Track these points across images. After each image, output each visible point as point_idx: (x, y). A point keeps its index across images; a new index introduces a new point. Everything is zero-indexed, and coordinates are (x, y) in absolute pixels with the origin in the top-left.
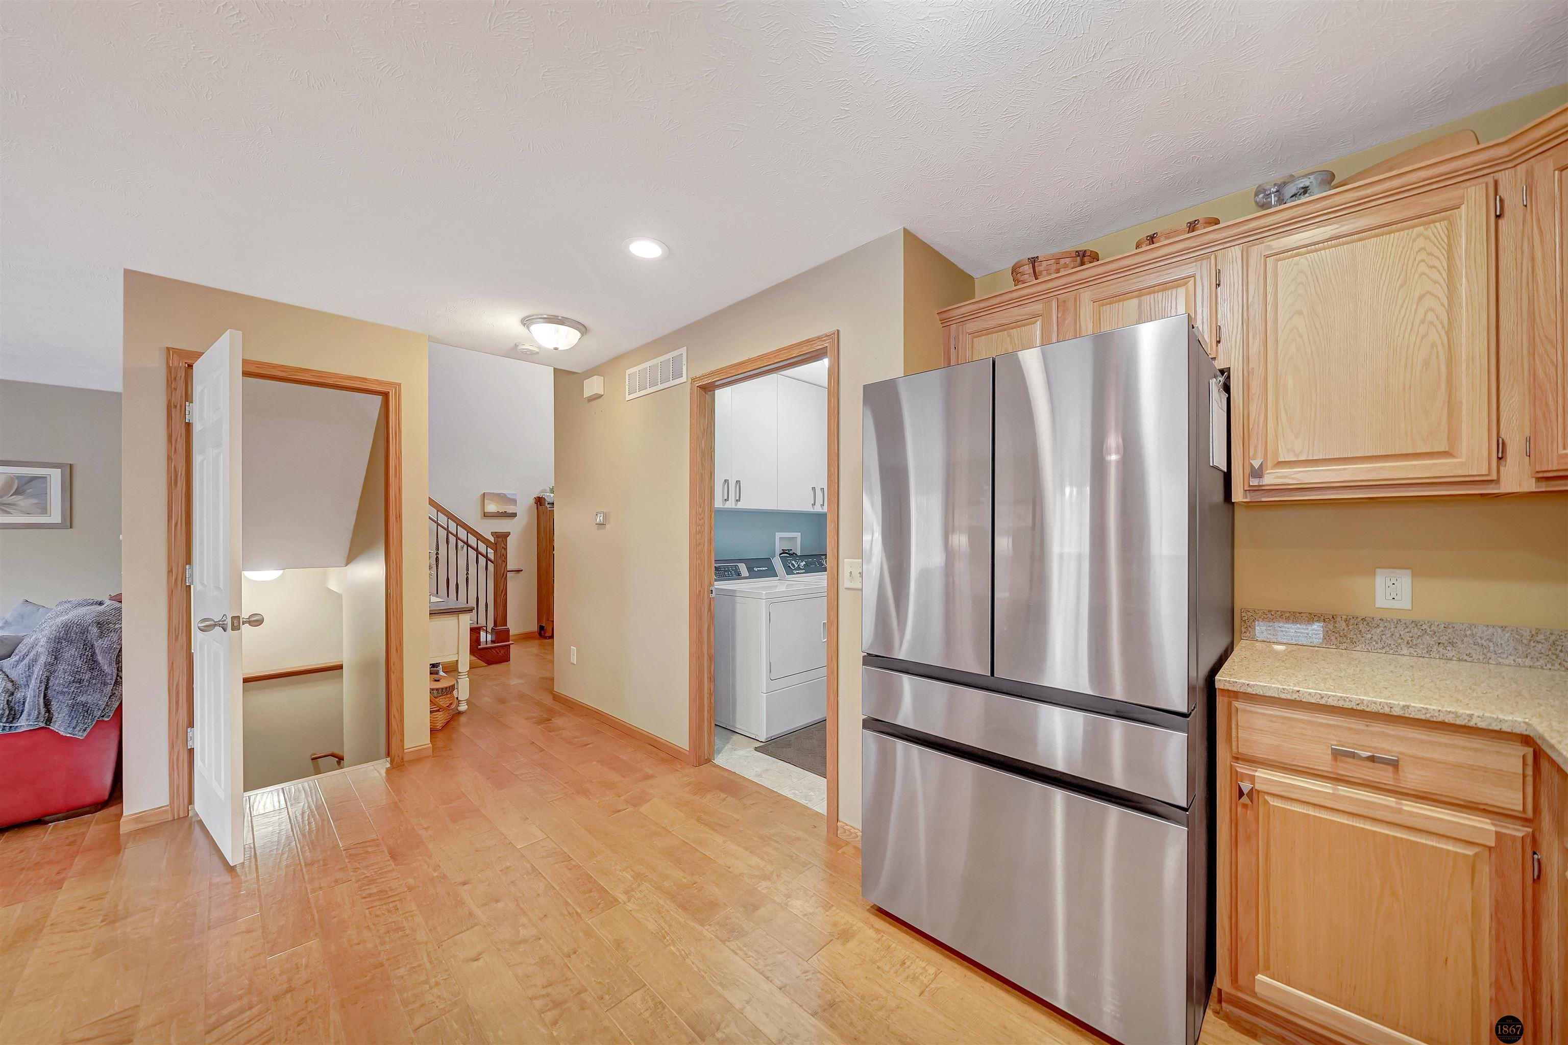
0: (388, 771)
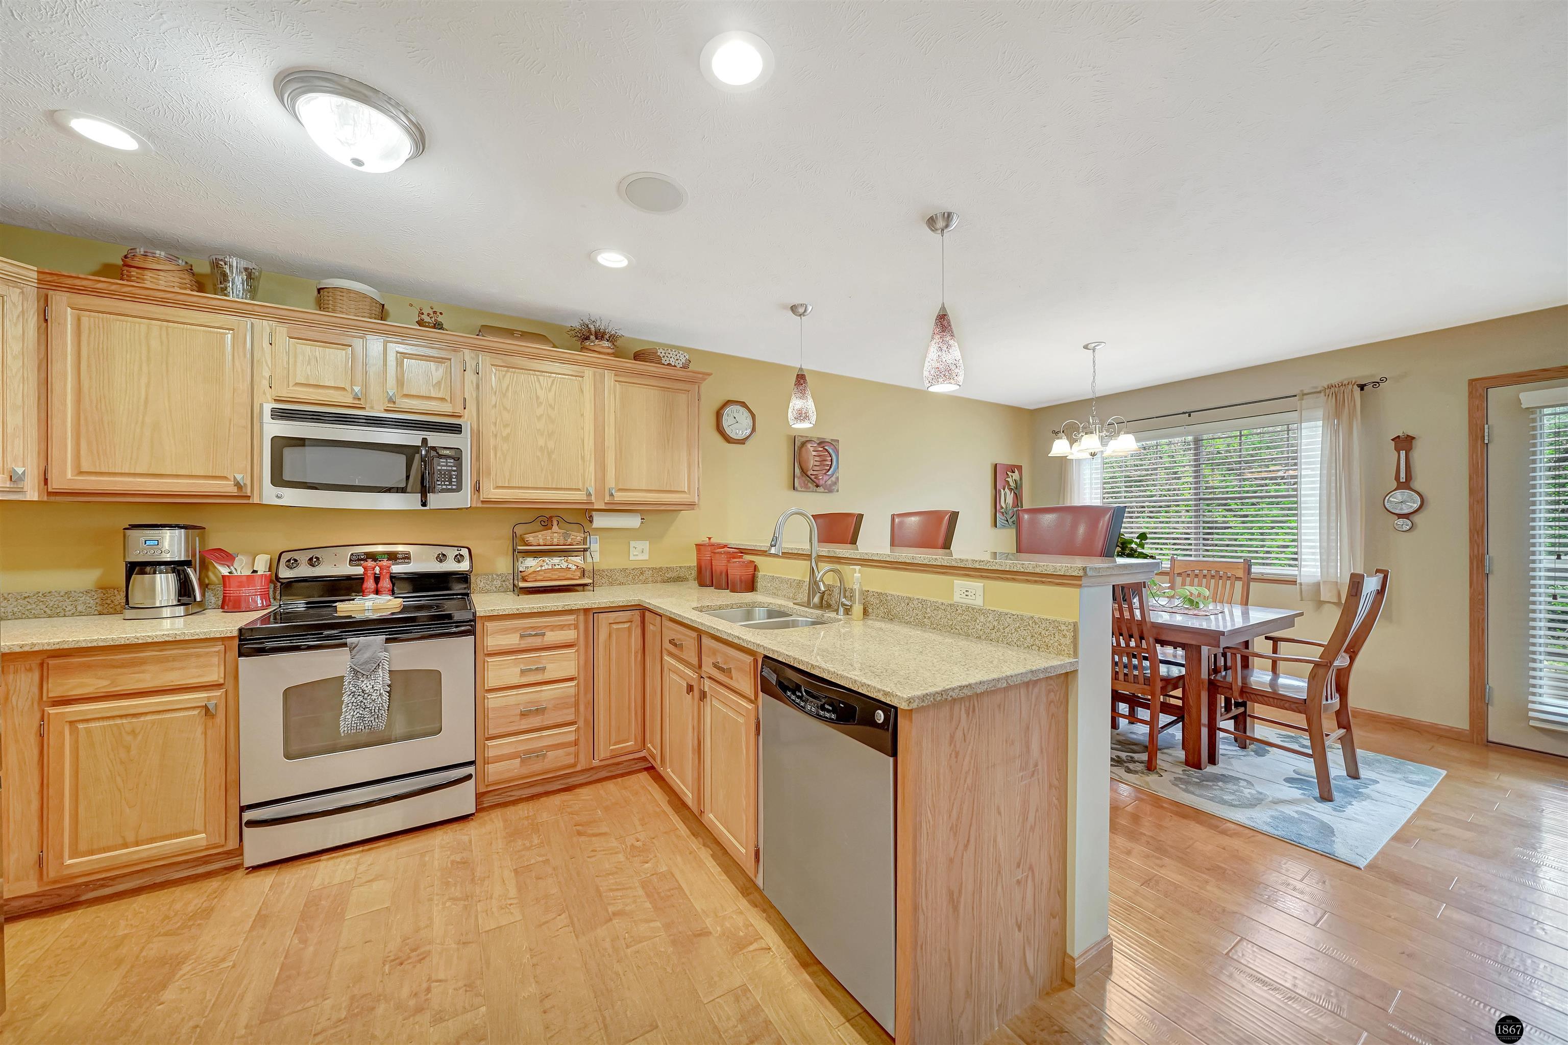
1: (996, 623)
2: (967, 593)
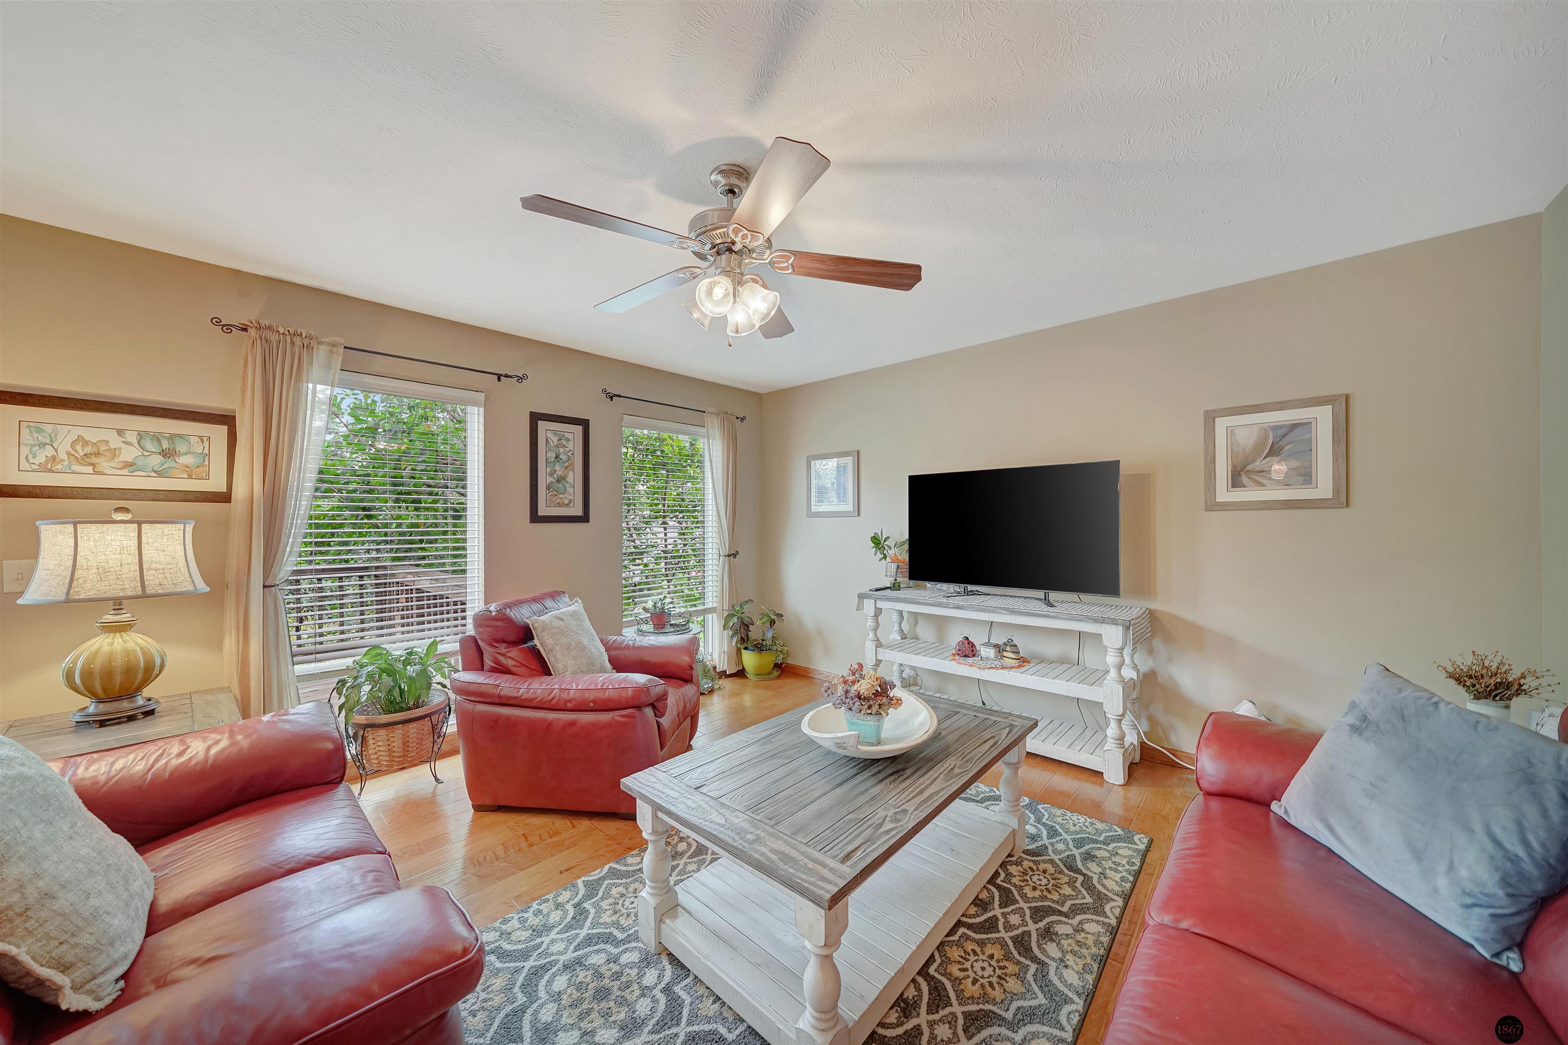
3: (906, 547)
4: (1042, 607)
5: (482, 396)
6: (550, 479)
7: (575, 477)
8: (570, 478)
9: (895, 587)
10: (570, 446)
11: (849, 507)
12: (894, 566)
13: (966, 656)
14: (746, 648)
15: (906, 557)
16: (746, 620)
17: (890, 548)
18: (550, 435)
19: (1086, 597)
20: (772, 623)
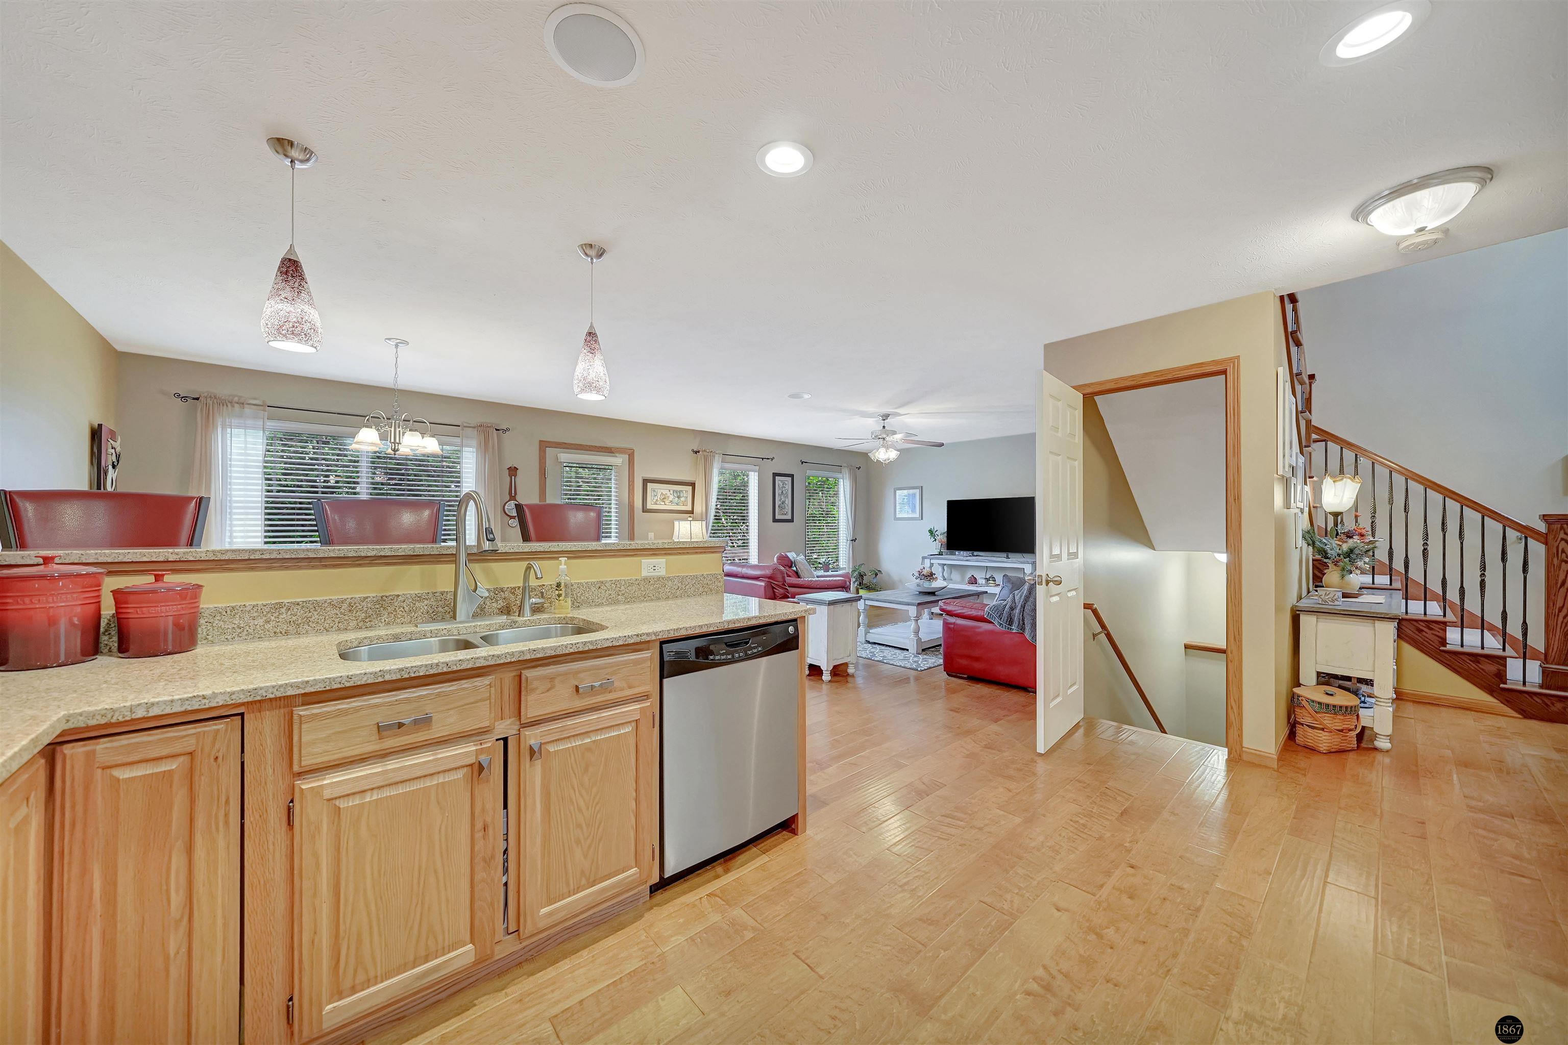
0: (1229, 761)
1: (680, 585)
2: (655, 568)
3: (946, 535)
4: (1005, 560)
5: (757, 468)
6: (780, 503)
7: (788, 501)
8: (787, 502)
9: (940, 554)
10: (787, 488)
11: (917, 515)
12: (940, 544)
13: (972, 584)
14: (861, 589)
15: (945, 540)
16: (862, 573)
17: (938, 535)
18: (780, 483)
19: (1025, 555)
20: (876, 574)
